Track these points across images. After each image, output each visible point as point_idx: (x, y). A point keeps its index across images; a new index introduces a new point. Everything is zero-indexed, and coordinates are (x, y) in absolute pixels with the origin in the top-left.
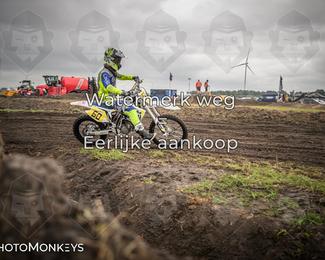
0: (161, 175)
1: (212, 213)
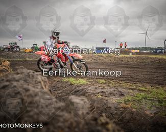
0: (105, 93)
1: (132, 113)
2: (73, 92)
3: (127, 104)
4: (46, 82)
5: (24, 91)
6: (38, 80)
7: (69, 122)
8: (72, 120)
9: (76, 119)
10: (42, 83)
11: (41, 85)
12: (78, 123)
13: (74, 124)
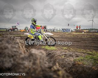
0: (67, 55)
3: (80, 62)
6: (17, 42)
10: (20, 44)
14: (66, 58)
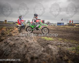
2: (46, 44)
3: (73, 51)
4: (35, 38)
5: (26, 42)
6: (32, 37)
7: (48, 58)
8: (49, 57)
9: (52, 57)
10: (34, 38)
11: (33, 39)
12: (53, 59)
13: (51, 59)
14: (62, 47)
